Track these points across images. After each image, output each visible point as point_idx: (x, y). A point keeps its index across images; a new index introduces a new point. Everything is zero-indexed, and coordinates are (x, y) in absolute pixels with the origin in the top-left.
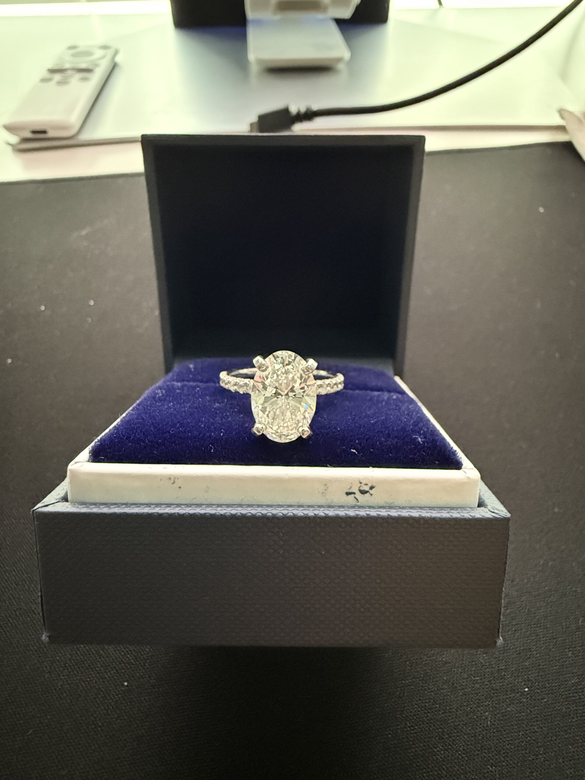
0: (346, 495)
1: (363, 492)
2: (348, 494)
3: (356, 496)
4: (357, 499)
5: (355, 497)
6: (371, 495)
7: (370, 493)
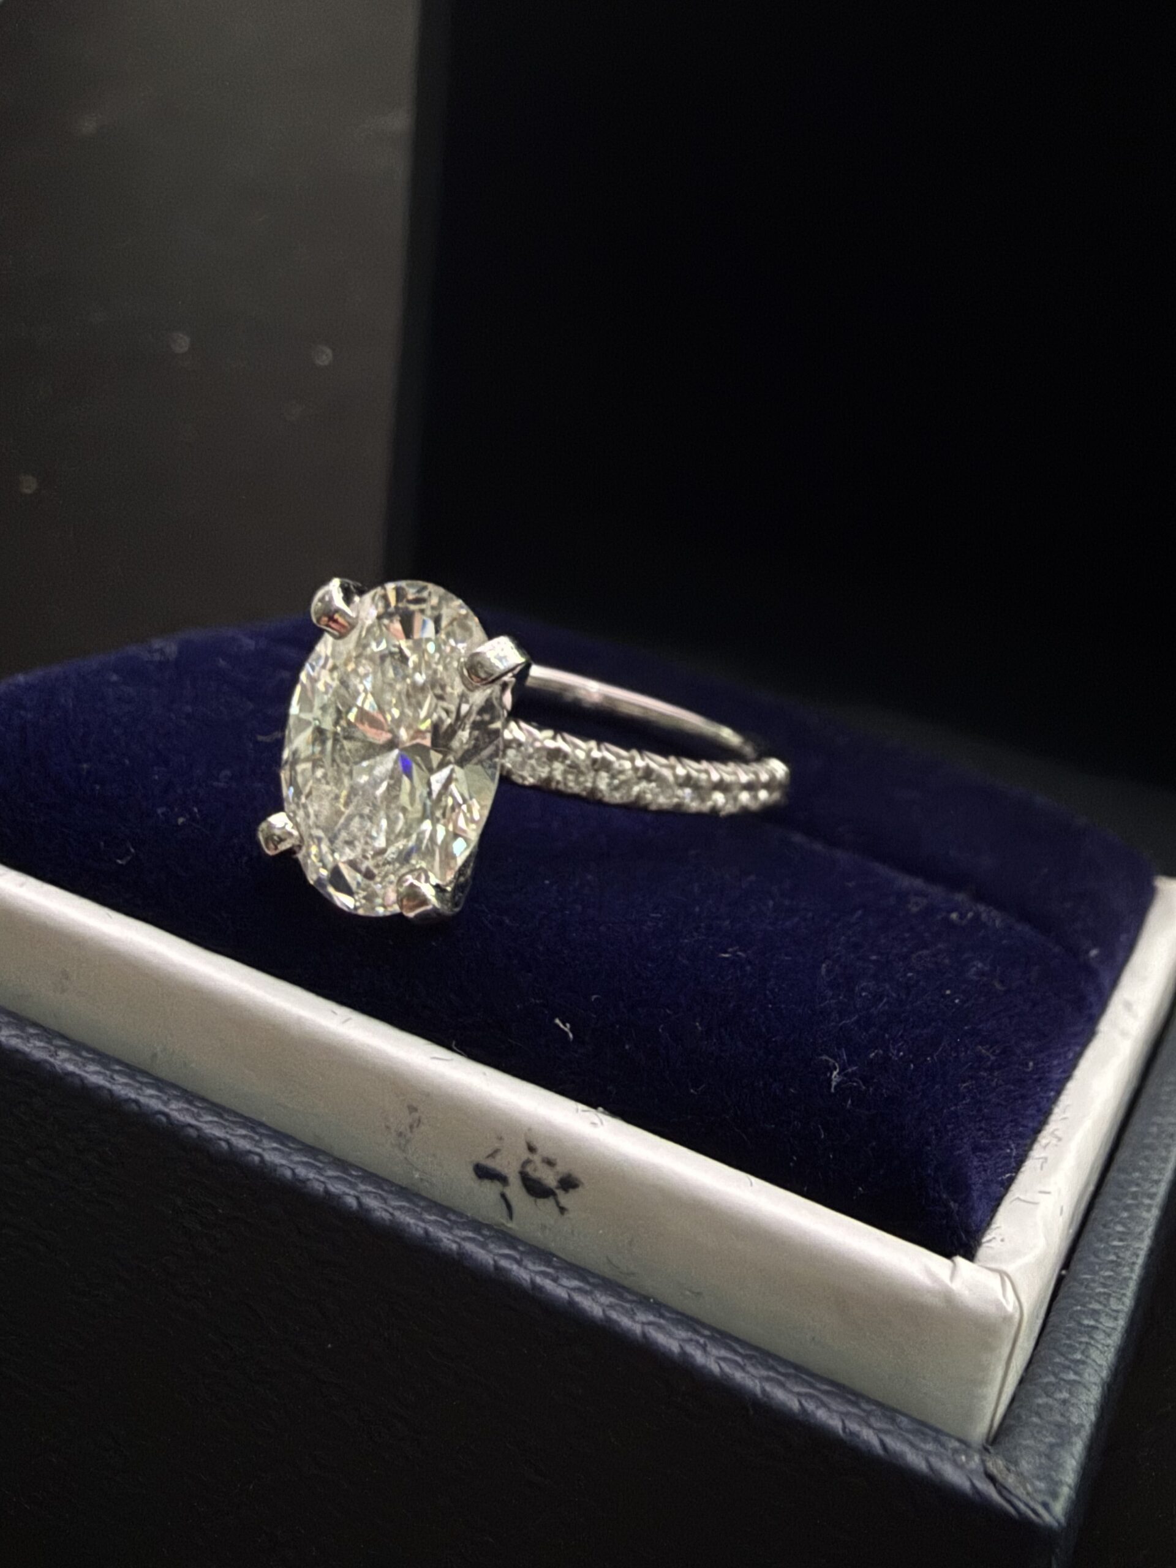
0: (473, 1175)
1: (535, 1188)
2: (483, 1173)
3: (508, 1191)
4: (509, 1207)
5: (503, 1196)
6: (562, 1210)
7: (558, 1203)
